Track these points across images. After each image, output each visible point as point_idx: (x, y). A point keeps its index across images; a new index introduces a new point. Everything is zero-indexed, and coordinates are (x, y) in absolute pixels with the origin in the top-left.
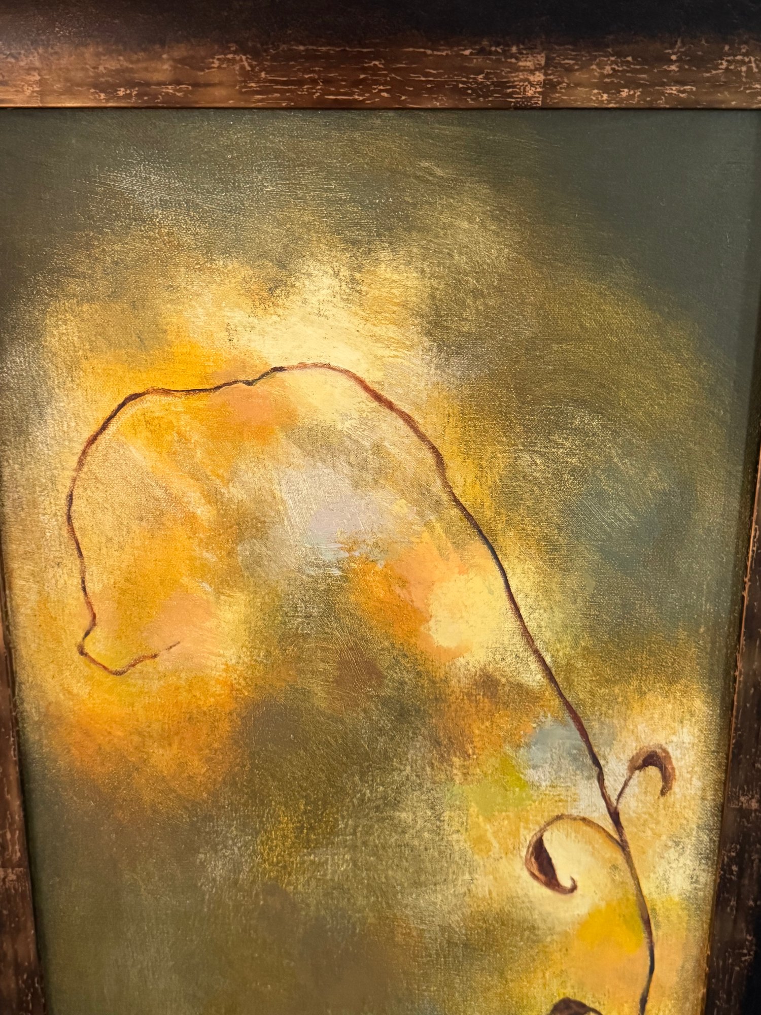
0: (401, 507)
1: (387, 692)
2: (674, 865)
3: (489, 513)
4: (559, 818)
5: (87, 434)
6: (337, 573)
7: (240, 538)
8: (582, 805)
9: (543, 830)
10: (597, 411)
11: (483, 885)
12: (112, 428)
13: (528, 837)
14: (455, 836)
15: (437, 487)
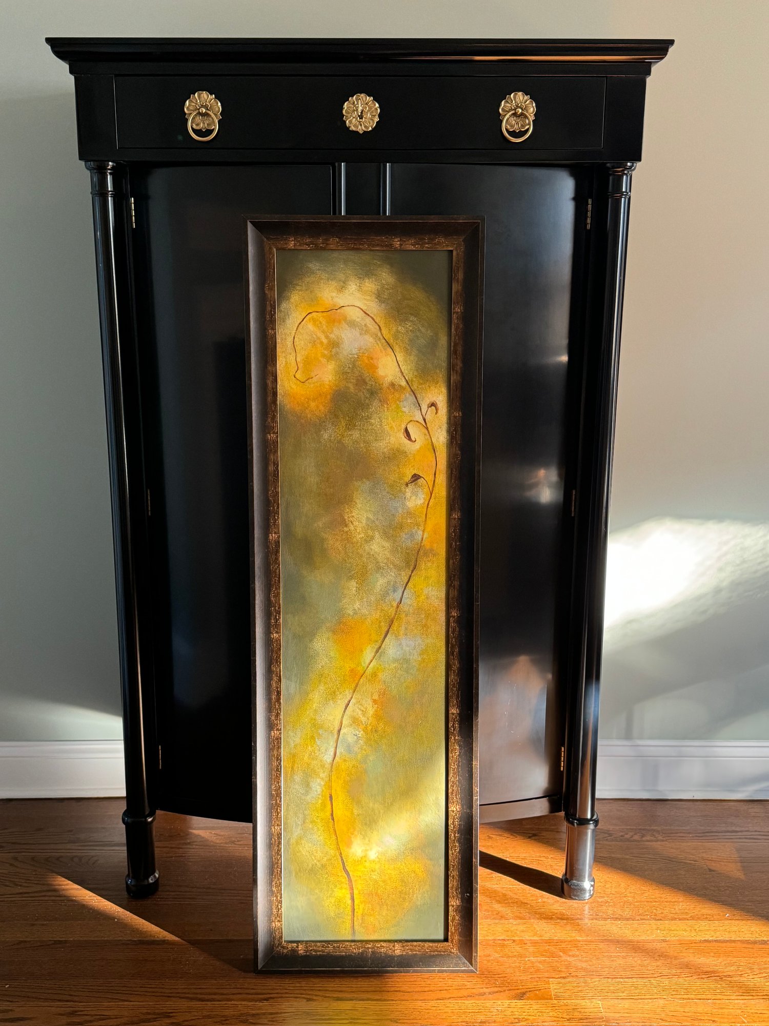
0: (371, 340)
1: (368, 387)
2: (440, 434)
3: (392, 341)
4: (411, 421)
5: (299, 322)
6: (356, 356)
7: (333, 348)
8: (417, 417)
9: (407, 424)
10: (416, 316)
11: (393, 440)
12: (304, 321)
13: (403, 426)
14: (385, 427)
15: (379, 334)
